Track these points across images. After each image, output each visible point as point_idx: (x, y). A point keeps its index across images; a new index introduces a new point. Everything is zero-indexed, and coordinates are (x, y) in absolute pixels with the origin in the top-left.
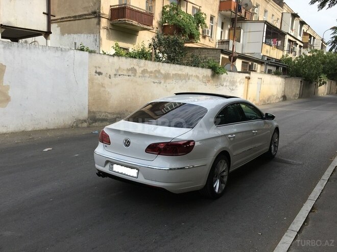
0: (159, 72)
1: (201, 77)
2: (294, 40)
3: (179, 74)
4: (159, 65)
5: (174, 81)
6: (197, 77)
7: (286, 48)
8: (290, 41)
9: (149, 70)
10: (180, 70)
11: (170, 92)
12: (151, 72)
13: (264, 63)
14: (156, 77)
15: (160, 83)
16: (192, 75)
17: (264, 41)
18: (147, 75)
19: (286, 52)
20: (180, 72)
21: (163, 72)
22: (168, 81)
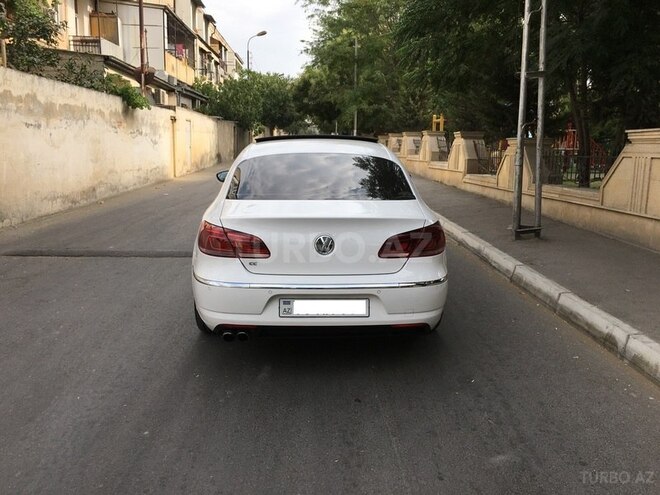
0: (33, 98)
1: (107, 113)
2: (207, 50)
3: (70, 106)
4: (33, 81)
5: (64, 121)
6: (101, 113)
7: (198, 64)
8: (201, 50)
9: (15, 94)
10: (73, 96)
11: (58, 147)
12: (19, 99)
13: (173, 90)
14: (30, 112)
15: (39, 126)
16: (92, 110)
17: (166, 48)
18: (12, 105)
19: (199, 71)
20: (72, 102)
21: (42, 99)
22: (54, 122)
